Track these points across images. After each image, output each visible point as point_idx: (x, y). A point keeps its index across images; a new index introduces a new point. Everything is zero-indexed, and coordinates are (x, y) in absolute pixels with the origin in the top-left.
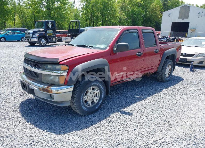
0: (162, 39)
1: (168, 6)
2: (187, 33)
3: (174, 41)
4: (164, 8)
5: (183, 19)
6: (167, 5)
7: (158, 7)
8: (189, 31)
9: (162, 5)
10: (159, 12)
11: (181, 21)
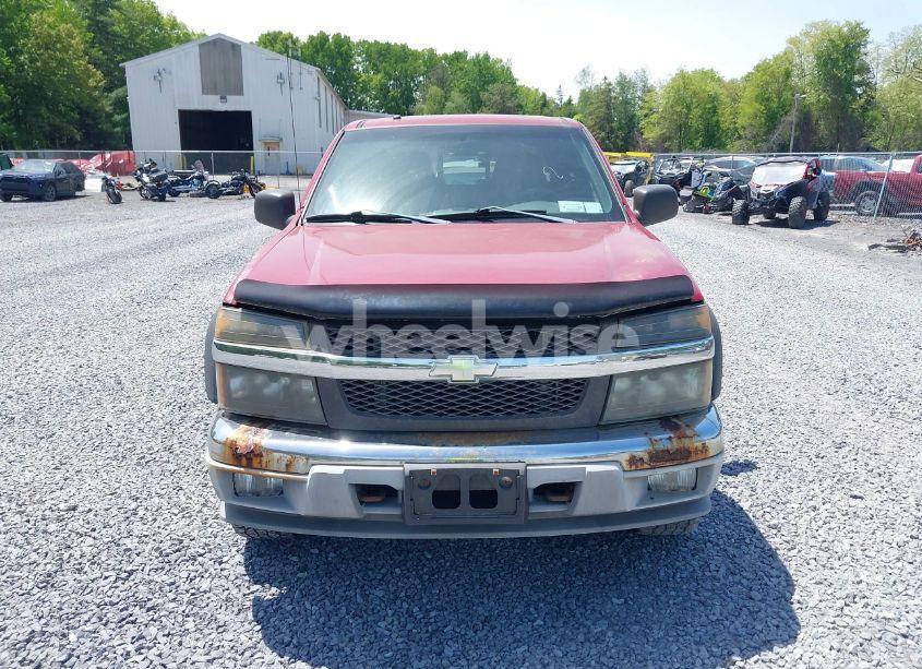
0: (182, 188)
1: (115, 35)
2: (253, 155)
3: (242, 193)
4: (101, 43)
5: (222, 98)
6: (110, 30)
7: (70, 35)
8: (258, 150)
9: (89, 28)
10: (79, 58)
11: (213, 103)
